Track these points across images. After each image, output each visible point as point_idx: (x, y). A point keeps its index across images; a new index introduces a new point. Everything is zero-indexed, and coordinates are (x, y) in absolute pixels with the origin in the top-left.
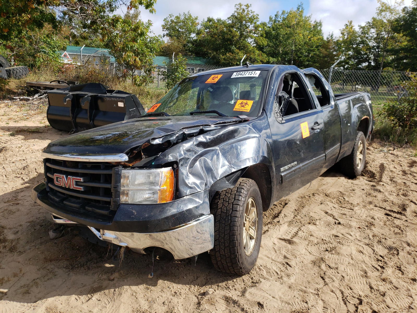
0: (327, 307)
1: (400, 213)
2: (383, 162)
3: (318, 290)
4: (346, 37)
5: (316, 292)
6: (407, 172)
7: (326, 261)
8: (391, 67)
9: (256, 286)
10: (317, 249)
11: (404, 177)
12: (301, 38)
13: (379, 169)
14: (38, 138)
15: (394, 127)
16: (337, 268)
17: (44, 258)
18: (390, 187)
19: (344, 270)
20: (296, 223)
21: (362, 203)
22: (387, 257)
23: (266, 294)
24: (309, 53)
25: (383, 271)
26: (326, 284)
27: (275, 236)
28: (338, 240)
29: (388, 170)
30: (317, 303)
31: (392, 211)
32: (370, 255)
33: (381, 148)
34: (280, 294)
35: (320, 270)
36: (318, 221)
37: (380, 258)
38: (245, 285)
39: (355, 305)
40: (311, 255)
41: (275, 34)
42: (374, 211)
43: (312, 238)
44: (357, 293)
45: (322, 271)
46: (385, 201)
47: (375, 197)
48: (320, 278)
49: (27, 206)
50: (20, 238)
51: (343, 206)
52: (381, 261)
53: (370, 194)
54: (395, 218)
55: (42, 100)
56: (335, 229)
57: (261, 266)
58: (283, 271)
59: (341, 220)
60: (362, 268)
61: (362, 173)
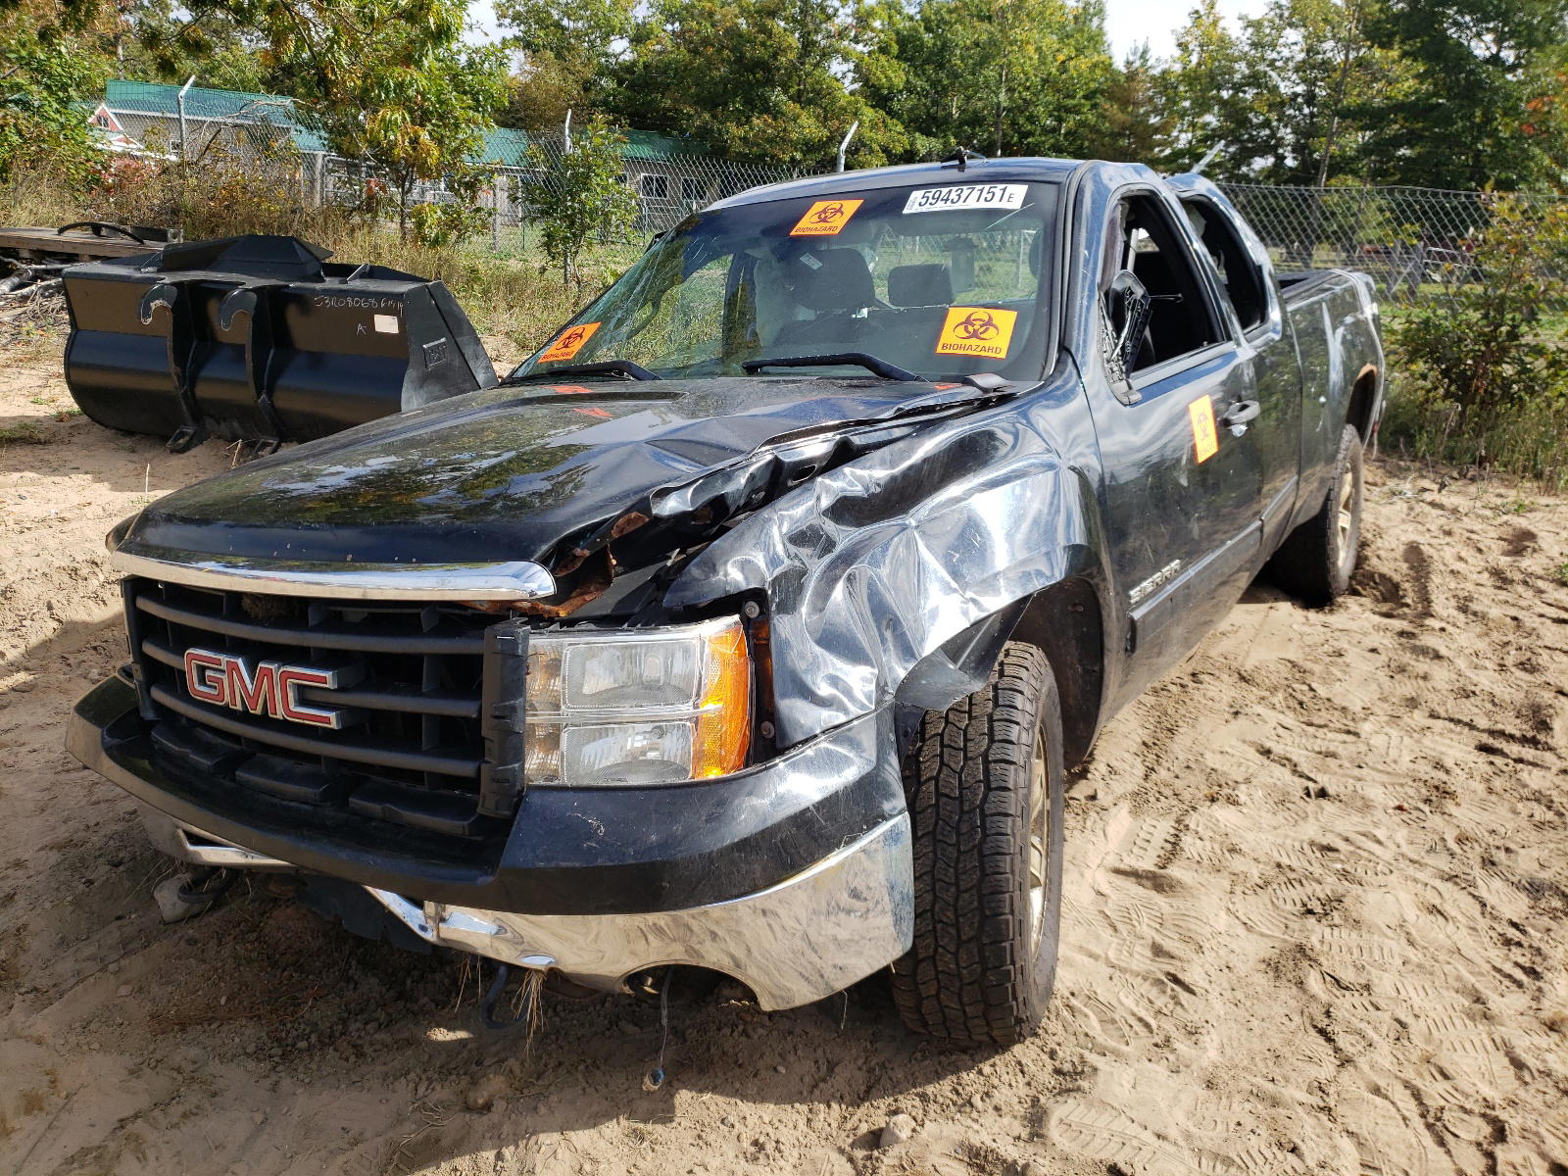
0: (1376, 1164)
1: (1533, 742)
2: (1412, 537)
3: (1320, 1089)
4: (1195, 59)
5: (1316, 1100)
6: (1509, 575)
7: (1322, 959)
8: (1355, 173)
9: (1078, 1089)
10: (1270, 906)
11: (1503, 595)
12: (1031, 59)
13: (1405, 566)
14: (32, 468)
15: (1427, 400)
16: (1367, 987)
17: (152, 1017)
18: (1466, 638)
19: (1395, 994)
20: (1158, 800)
21: (1379, 703)
22: (1533, 927)
23: (1129, 1123)
24: (1060, 120)
25: (1540, 990)
26: (1345, 1062)
27: (1094, 860)
28: (1339, 866)
29: (1443, 568)
30: (1334, 1147)
31: (1502, 734)
32: (1472, 924)
33: (1392, 483)
34: (1181, 1117)
35: (1304, 998)
36: (1243, 787)
37: (1512, 933)
38: (1029, 1084)
39: (1479, 1144)
40: (1252, 937)
41: (935, 44)
42: (1437, 738)
43: (1238, 864)
44: (1471, 1090)
45: (1314, 1004)
46: (1467, 694)
47: (1425, 678)
48: (1313, 1032)
49: (35, 776)
50: (25, 926)
51: (1316, 721)
52: (1519, 944)
53: (1402, 670)
54: (1520, 761)
55: (30, 306)
56: (1311, 819)
57: (1073, 994)
58: (1165, 1011)
59: (1324, 780)
60: (1459, 978)
61: (1350, 585)
